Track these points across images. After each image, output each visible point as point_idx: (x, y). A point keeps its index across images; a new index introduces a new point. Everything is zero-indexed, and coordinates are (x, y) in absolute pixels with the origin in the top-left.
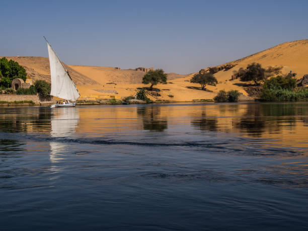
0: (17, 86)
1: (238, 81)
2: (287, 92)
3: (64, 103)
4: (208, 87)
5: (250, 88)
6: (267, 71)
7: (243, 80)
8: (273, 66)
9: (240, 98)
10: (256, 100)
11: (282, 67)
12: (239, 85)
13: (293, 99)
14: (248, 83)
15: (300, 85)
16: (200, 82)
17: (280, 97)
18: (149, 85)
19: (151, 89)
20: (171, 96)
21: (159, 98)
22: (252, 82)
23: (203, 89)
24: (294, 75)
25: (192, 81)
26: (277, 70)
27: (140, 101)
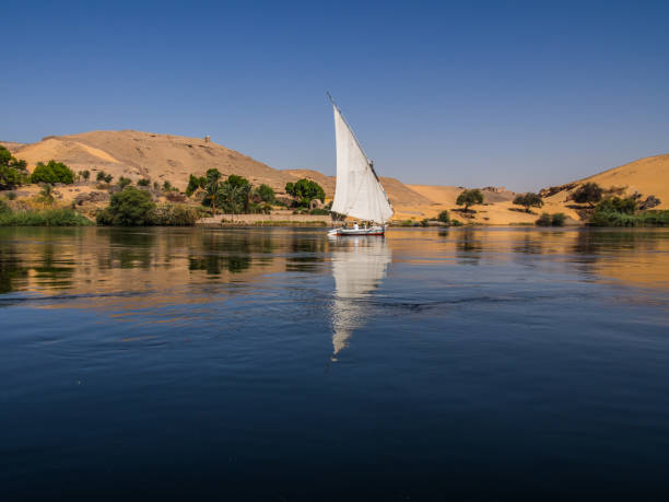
0: (314, 206)
1: (572, 203)
2: (624, 217)
3: (356, 226)
4: (531, 209)
5: (583, 211)
6: (606, 192)
7: (577, 201)
8: (617, 186)
9: (567, 221)
10: (586, 224)
11: (627, 187)
12: (571, 207)
13: (628, 224)
14: (582, 205)
15: (641, 208)
16: (523, 204)
17: (614, 222)
18: (463, 207)
19: (465, 211)
20: (486, 219)
21: (473, 220)
22: (587, 205)
23: (528, 211)
24: (639, 196)
25: (515, 203)
26: (620, 191)
27: (441, 223)
